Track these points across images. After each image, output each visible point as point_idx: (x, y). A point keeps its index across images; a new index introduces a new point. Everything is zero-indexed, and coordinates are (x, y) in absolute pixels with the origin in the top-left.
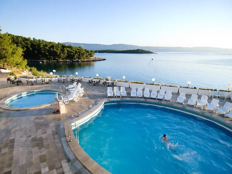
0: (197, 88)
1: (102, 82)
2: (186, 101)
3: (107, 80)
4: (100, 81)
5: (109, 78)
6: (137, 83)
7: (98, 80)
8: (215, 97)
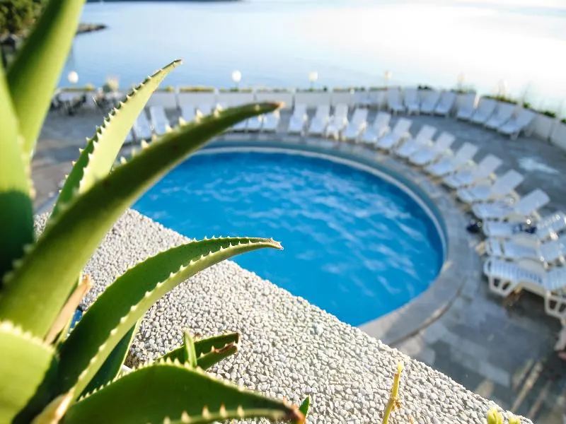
0: (330, 89)
1: (93, 98)
2: (306, 127)
3: (107, 89)
4: (84, 99)
5: (114, 83)
6: (196, 91)
7: (78, 96)
8: (362, 107)
